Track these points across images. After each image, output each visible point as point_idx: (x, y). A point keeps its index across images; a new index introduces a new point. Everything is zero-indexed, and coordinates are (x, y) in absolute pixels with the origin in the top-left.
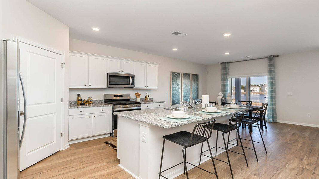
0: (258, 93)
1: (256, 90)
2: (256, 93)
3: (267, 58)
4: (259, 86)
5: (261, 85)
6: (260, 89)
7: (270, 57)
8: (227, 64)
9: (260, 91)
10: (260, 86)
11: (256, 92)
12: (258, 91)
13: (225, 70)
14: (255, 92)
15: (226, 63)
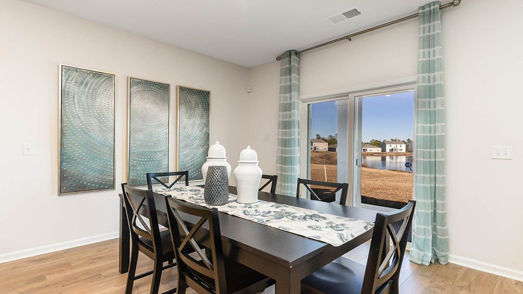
0: (403, 153)
1: (401, 148)
2: (400, 153)
3: (416, 15)
4: (405, 143)
5: (409, 140)
6: (407, 147)
7: (427, 9)
8: (293, 57)
9: (406, 150)
10: (406, 141)
11: (401, 151)
12: (404, 150)
13: (288, 77)
14: (399, 151)
15: (289, 53)
